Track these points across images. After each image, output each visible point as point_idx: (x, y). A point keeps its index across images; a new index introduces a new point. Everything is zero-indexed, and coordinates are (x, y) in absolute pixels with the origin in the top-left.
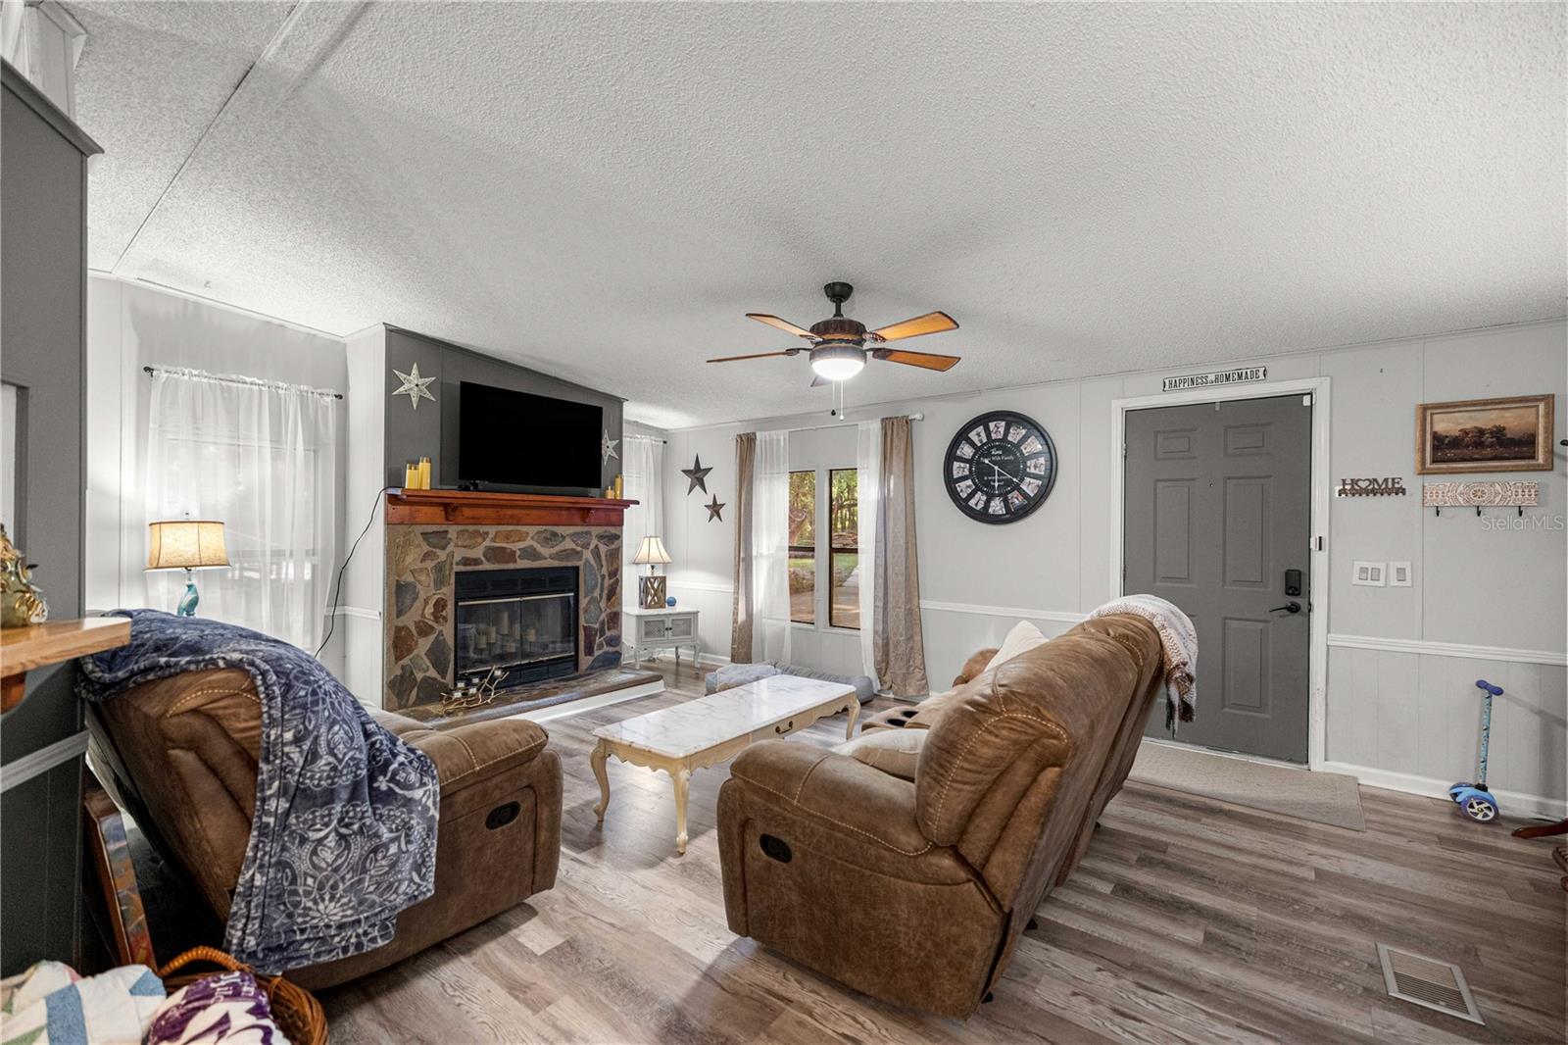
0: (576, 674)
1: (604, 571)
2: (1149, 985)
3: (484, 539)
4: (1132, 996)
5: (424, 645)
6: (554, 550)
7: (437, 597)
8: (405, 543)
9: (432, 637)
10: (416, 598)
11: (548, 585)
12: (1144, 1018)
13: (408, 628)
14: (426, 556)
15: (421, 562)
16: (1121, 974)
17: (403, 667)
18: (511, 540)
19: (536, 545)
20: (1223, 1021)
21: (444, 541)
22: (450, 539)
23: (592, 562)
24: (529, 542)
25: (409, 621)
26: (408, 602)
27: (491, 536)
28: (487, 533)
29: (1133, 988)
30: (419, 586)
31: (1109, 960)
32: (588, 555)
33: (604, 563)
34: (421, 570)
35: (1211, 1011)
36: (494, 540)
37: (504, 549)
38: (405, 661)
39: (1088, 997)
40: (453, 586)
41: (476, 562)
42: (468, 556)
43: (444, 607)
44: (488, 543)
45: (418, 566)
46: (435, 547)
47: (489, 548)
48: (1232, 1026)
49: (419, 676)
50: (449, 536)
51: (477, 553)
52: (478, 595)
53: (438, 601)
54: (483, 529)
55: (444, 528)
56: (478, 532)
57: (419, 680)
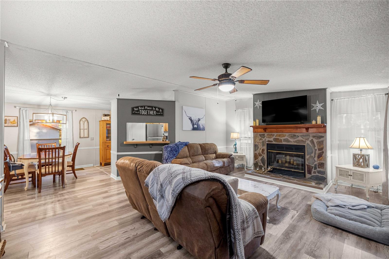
0: (304, 178)
1: (316, 148)
2: (128, 239)
3: (273, 136)
4: (128, 235)
5: (260, 158)
6: (295, 140)
7: (263, 148)
8: (256, 136)
9: (262, 157)
10: (258, 148)
11: (294, 150)
12: (123, 234)
13: (257, 154)
14: (260, 139)
15: (259, 140)
16: (133, 236)
17: (256, 161)
18: (281, 136)
19: (288, 138)
20: (112, 245)
21: (264, 136)
22: (265, 136)
23: (310, 144)
24: (286, 137)
25: (257, 152)
26: (257, 148)
27: (275, 135)
28: (274, 135)
29: (129, 236)
30: (259, 146)
31: (138, 237)
32: (308, 142)
33: (316, 145)
34: (259, 142)
35: (115, 244)
36: (276, 136)
37: (278, 139)
38: (256, 160)
39: (133, 229)
40: (266, 147)
41: (271, 141)
42: (269, 140)
43: (264, 151)
44: (274, 137)
45: (259, 141)
46: (262, 137)
47: (274, 138)
48: (110, 245)
49: (259, 164)
50: (265, 135)
51: (272, 139)
52: (272, 149)
53: (263, 149)
54: (273, 134)
55: (264, 133)
56: (272, 134)
57: (259, 165)
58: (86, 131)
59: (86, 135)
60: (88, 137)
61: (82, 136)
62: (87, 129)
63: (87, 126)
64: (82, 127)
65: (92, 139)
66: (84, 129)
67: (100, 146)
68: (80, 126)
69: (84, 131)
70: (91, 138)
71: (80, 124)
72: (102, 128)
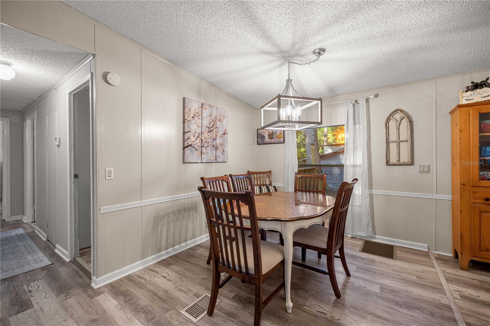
58: (405, 148)
59: (405, 158)
60: (412, 163)
61: (393, 159)
62: (406, 141)
63: (409, 131)
64: (393, 137)
65: (425, 170)
66: (399, 142)
67: (453, 194)
68: (388, 134)
69: (399, 147)
70: (420, 166)
71: (387, 128)
72: (461, 131)
